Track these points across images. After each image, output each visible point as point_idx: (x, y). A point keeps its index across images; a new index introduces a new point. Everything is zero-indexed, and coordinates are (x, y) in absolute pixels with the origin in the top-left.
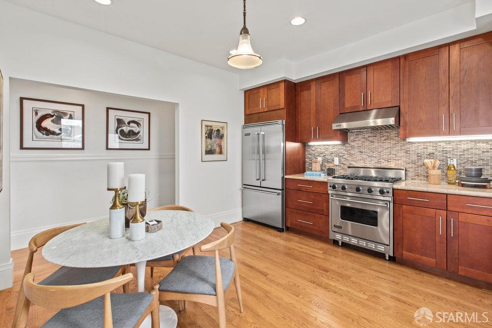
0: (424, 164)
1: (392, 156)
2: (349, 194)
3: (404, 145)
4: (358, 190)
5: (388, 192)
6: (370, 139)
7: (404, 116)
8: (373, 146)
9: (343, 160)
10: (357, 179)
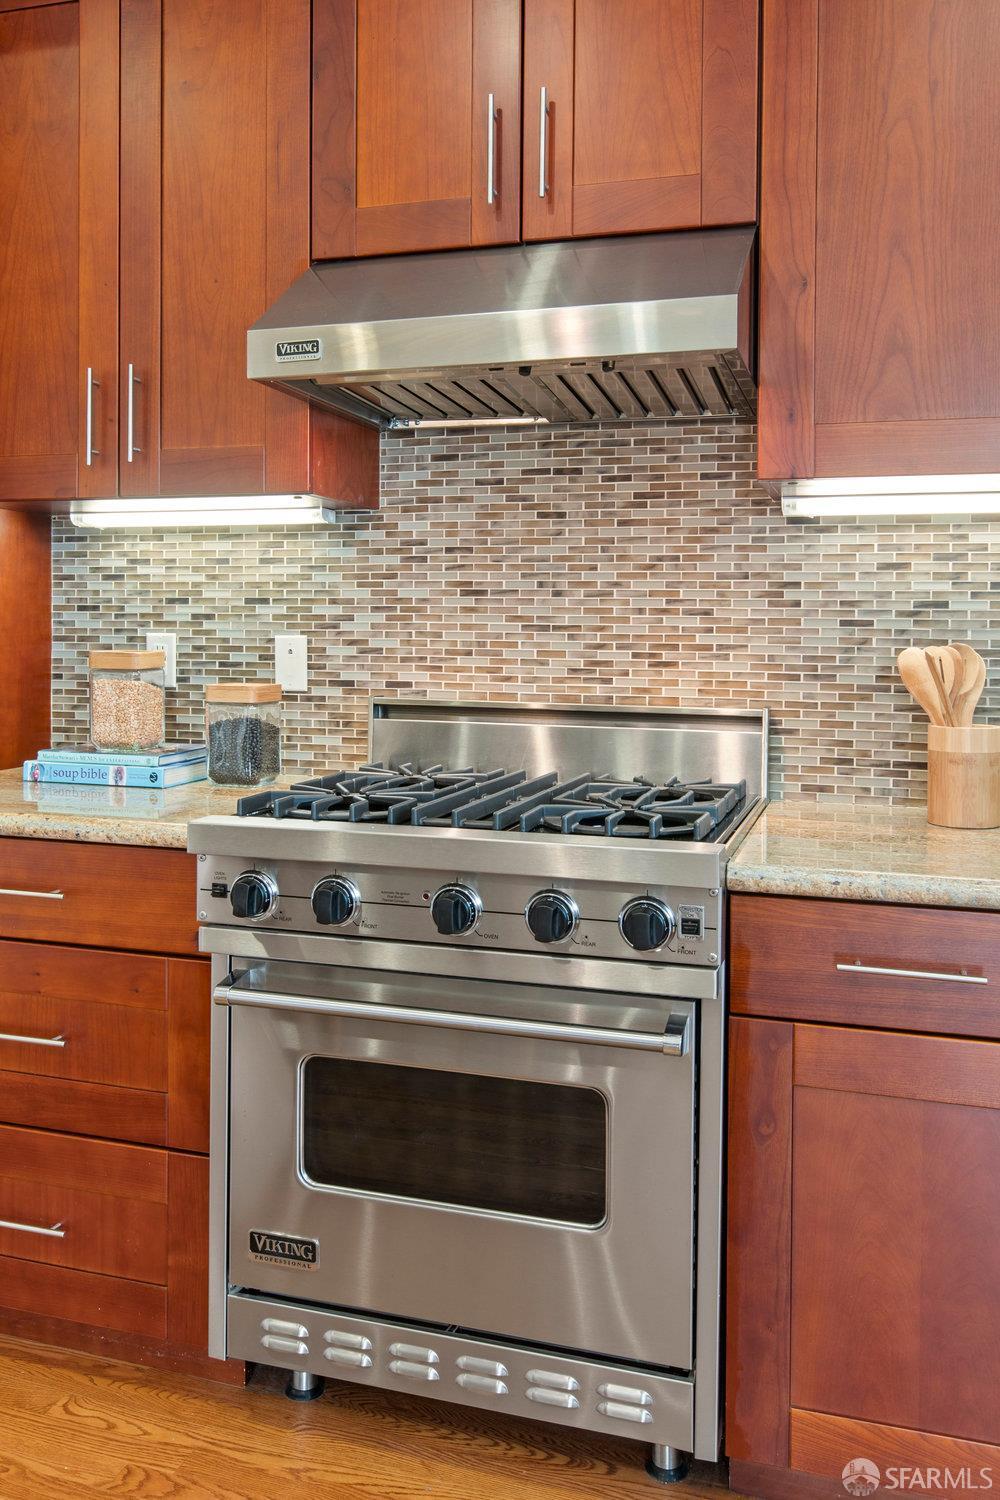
0: (890, 680)
1: (683, 622)
2: (388, 956)
3: (760, 545)
4: (452, 915)
5: (691, 927)
6: (538, 490)
7: (785, 308)
8: (553, 550)
9: (338, 652)
10: (444, 815)
